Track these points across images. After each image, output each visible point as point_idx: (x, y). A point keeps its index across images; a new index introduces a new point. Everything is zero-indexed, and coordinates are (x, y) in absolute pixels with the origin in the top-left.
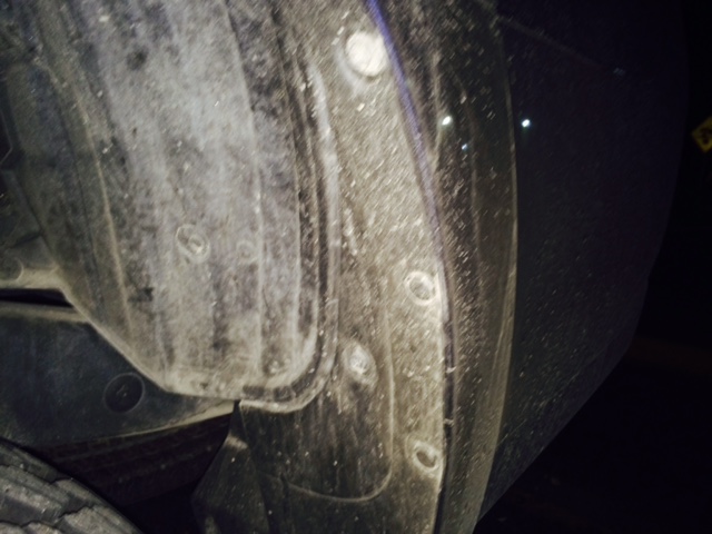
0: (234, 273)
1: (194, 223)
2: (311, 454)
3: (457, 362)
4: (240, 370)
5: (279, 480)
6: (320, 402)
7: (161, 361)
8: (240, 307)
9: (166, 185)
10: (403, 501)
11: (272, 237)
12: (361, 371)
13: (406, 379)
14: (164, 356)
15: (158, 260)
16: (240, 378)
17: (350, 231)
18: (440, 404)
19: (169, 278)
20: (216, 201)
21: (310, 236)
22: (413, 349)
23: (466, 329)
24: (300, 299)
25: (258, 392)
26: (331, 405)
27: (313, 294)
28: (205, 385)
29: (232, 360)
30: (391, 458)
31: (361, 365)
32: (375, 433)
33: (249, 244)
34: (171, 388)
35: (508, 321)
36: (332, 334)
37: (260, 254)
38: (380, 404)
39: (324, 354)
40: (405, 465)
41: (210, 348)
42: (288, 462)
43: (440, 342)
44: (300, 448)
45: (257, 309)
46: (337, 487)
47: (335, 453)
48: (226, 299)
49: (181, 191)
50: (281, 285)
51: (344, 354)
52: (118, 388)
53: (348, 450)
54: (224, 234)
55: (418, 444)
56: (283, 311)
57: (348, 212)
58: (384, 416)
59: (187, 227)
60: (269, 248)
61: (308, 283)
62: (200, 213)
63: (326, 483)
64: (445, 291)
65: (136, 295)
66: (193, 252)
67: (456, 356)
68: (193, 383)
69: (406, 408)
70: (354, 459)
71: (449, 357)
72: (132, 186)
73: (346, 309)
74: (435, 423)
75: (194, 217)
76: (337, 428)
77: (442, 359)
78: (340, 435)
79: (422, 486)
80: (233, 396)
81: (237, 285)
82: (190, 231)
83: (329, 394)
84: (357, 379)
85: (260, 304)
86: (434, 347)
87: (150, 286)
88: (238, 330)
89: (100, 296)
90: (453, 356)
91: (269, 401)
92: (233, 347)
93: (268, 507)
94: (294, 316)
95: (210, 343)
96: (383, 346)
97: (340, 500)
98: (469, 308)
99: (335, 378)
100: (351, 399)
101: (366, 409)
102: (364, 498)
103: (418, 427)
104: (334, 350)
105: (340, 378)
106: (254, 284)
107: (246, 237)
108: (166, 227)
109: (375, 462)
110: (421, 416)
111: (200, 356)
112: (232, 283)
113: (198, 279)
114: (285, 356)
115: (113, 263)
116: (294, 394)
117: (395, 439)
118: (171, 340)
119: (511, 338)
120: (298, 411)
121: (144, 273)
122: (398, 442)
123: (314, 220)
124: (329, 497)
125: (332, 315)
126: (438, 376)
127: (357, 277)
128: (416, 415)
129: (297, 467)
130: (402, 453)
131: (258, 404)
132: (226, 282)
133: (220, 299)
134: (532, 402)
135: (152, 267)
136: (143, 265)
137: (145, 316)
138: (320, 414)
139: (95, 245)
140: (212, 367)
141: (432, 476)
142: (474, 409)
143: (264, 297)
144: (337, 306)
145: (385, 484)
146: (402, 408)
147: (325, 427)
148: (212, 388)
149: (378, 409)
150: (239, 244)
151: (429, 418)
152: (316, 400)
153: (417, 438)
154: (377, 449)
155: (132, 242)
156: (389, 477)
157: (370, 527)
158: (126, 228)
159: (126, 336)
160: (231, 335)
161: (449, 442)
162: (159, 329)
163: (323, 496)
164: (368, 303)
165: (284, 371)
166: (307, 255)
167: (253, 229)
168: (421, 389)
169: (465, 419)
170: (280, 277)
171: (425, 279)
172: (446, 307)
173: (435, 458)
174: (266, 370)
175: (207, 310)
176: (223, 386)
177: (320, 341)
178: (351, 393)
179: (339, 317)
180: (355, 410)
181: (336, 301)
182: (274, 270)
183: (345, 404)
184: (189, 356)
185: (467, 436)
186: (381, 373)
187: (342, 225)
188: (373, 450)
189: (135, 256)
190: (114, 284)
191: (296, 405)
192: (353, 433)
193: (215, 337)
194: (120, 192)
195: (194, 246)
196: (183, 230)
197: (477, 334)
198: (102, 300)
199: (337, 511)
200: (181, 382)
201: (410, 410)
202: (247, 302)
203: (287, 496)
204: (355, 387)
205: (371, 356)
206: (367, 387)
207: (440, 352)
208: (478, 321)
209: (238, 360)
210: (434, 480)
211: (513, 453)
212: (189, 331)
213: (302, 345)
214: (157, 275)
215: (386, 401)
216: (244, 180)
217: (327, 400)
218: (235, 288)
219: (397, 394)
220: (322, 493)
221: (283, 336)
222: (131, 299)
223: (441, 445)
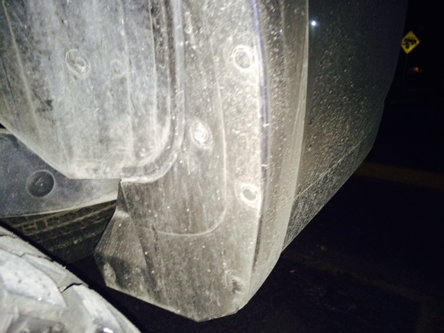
0: (110, 86)
1: (77, 47)
2: (171, 208)
3: (270, 120)
4: (119, 158)
5: (151, 230)
6: (175, 169)
7: (64, 155)
8: (116, 112)
9: (54, 18)
10: (234, 228)
11: (134, 52)
12: (202, 141)
13: (235, 136)
14: (65, 151)
15: (54, 78)
16: (119, 163)
17: (190, 31)
18: (258, 152)
19: (63, 92)
20: (92, 27)
21: (161, 45)
22: (239, 112)
23: (276, 96)
24: (158, 97)
25: (132, 171)
26: (183, 169)
27: (167, 92)
28: (95, 170)
29: (113, 152)
30: (225, 200)
31: (202, 136)
32: (214, 184)
33: (119, 62)
34: (73, 175)
35: (302, 102)
36: (181, 118)
37: (128, 69)
38: (217, 162)
39: (177, 134)
40: (235, 202)
41: (97, 144)
42: (156, 216)
43: (258, 102)
44: (163, 204)
45: (128, 113)
46: (189, 227)
47: (187, 203)
48: (106, 106)
49: (66, 22)
50: (143, 90)
51: (190, 130)
52: (37, 180)
53: (196, 198)
54: (100, 54)
55: (244, 185)
56: (147, 110)
57: (187, 13)
58: (220, 170)
59: (73, 50)
60: (133, 61)
61: (162, 83)
62: (81, 39)
63: (182, 225)
64: (261, 60)
65: (41, 107)
66: (79, 71)
67: (270, 115)
68: (87, 170)
69: (235, 161)
70: (200, 205)
71: (265, 115)
72: (29, 17)
73: (190, 95)
74: (256, 168)
75: (77, 42)
76: (188, 184)
77: (259, 116)
78: (190, 189)
79: (248, 214)
80: (115, 176)
81: (113, 95)
82: (75, 53)
83: (181, 162)
84: (200, 147)
85: (130, 108)
86: (255, 107)
87: (50, 99)
88: (116, 130)
89: (16, 112)
90: (267, 113)
91: (140, 176)
92: (114, 143)
93: (145, 249)
94: (154, 111)
95: (96, 139)
96: (217, 119)
97: (193, 235)
98: (277, 79)
99: (185, 149)
100: (196, 163)
101: (207, 168)
102: (208, 231)
103: (243, 173)
104: (183, 128)
105: (188, 149)
106: (124, 93)
107: (117, 57)
108: (58, 51)
109: (214, 205)
110: (246, 164)
111: (91, 151)
112: (109, 94)
113: (84, 91)
114: (150, 143)
115: (22, 84)
116: (157, 167)
117: (228, 185)
118: (69, 140)
119: (304, 117)
120: (160, 179)
121: (45, 88)
122: (230, 186)
123: (164, 30)
124: (185, 235)
125: (181, 102)
126: (257, 130)
127: (197, 68)
128: (242, 163)
129: (162, 217)
130: (233, 194)
131: (133, 179)
132: (105, 94)
133: (102, 106)
134: (316, 171)
135: (49, 82)
136: (44, 81)
137: (49, 123)
138: (176, 178)
139: (8, 71)
140: (100, 157)
141: (253, 207)
142: (281, 161)
143: (132, 101)
144: (183, 96)
145: (222, 218)
146: (231, 160)
147: (180, 186)
148: (100, 172)
149: (215, 167)
150: (111, 63)
151: (251, 164)
152: (172, 168)
153: (243, 181)
154: (216, 194)
155: (33, 65)
156: (224, 213)
157: (213, 251)
158: (29, 54)
159: (38, 141)
160: (111, 133)
161: (265, 181)
162: (60, 131)
163: (180, 235)
164: (205, 87)
165: (150, 155)
166: (160, 61)
167: (121, 49)
168: (245, 143)
169: (276, 166)
170: (142, 84)
171: (246, 49)
172: (262, 74)
173: (256, 192)
174: (137, 155)
175: (93, 115)
176: (108, 170)
177: (173, 123)
178: (197, 159)
179: (185, 103)
180: (200, 170)
181: (183, 92)
182: (138, 79)
183: (193, 167)
184: (83, 151)
185: (277, 179)
186: (217, 139)
187: (184, 26)
188: (213, 197)
189: (37, 76)
190: (25, 101)
191: (159, 175)
192: (199, 187)
193: (100, 134)
194: (21, 24)
195: (79, 67)
196: (70, 54)
197: (283, 102)
198: (18, 114)
199: (191, 244)
200: (79, 170)
201: (237, 161)
202: (121, 108)
203: (157, 239)
204: (199, 153)
205: (209, 129)
206: (207, 151)
207: (258, 110)
208: (283, 91)
209: (118, 152)
210: (256, 209)
211: (304, 207)
212: (81, 132)
213: (161, 131)
214: (54, 89)
215: (221, 160)
216: (111, 10)
217: (180, 167)
218: (111, 98)
219: (229, 150)
220: (180, 233)
221: (147, 129)
222: (38, 110)
223: (259, 183)
